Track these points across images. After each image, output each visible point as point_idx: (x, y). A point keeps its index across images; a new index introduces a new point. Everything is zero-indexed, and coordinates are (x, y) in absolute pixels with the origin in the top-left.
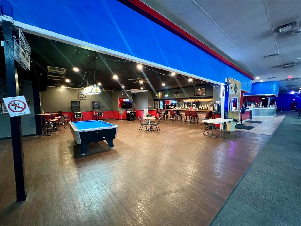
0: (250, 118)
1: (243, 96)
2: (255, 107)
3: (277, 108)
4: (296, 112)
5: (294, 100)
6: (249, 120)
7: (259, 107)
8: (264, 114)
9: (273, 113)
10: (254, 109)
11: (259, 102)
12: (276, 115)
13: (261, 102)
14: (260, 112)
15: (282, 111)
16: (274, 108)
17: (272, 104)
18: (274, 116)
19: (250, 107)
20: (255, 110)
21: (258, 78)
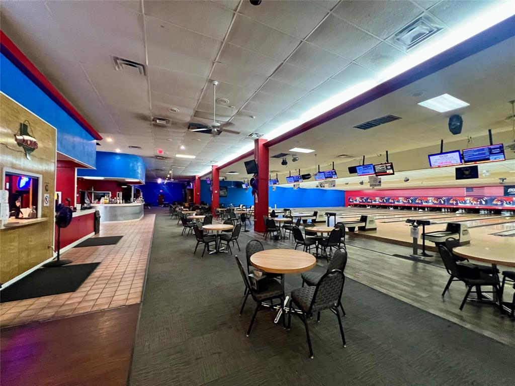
0: (96, 229)
1: (76, 177)
2: (109, 203)
3: (144, 203)
4: (164, 208)
5: (161, 191)
6: (92, 235)
7: (117, 203)
8: (125, 216)
9: (139, 213)
10: (106, 207)
11: (118, 192)
12: (143, 215)
13: (121, 194)
14: (118, 213)
15: (150, 206)
16: (140, 204)
17: (136, 197)
18: (141, 218)
19: (98, 203)
20: (108, 209)
21: (109, 140)
